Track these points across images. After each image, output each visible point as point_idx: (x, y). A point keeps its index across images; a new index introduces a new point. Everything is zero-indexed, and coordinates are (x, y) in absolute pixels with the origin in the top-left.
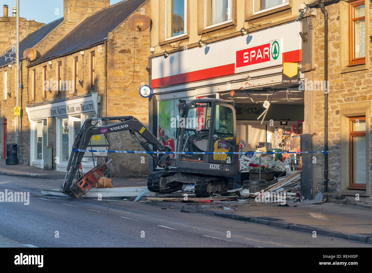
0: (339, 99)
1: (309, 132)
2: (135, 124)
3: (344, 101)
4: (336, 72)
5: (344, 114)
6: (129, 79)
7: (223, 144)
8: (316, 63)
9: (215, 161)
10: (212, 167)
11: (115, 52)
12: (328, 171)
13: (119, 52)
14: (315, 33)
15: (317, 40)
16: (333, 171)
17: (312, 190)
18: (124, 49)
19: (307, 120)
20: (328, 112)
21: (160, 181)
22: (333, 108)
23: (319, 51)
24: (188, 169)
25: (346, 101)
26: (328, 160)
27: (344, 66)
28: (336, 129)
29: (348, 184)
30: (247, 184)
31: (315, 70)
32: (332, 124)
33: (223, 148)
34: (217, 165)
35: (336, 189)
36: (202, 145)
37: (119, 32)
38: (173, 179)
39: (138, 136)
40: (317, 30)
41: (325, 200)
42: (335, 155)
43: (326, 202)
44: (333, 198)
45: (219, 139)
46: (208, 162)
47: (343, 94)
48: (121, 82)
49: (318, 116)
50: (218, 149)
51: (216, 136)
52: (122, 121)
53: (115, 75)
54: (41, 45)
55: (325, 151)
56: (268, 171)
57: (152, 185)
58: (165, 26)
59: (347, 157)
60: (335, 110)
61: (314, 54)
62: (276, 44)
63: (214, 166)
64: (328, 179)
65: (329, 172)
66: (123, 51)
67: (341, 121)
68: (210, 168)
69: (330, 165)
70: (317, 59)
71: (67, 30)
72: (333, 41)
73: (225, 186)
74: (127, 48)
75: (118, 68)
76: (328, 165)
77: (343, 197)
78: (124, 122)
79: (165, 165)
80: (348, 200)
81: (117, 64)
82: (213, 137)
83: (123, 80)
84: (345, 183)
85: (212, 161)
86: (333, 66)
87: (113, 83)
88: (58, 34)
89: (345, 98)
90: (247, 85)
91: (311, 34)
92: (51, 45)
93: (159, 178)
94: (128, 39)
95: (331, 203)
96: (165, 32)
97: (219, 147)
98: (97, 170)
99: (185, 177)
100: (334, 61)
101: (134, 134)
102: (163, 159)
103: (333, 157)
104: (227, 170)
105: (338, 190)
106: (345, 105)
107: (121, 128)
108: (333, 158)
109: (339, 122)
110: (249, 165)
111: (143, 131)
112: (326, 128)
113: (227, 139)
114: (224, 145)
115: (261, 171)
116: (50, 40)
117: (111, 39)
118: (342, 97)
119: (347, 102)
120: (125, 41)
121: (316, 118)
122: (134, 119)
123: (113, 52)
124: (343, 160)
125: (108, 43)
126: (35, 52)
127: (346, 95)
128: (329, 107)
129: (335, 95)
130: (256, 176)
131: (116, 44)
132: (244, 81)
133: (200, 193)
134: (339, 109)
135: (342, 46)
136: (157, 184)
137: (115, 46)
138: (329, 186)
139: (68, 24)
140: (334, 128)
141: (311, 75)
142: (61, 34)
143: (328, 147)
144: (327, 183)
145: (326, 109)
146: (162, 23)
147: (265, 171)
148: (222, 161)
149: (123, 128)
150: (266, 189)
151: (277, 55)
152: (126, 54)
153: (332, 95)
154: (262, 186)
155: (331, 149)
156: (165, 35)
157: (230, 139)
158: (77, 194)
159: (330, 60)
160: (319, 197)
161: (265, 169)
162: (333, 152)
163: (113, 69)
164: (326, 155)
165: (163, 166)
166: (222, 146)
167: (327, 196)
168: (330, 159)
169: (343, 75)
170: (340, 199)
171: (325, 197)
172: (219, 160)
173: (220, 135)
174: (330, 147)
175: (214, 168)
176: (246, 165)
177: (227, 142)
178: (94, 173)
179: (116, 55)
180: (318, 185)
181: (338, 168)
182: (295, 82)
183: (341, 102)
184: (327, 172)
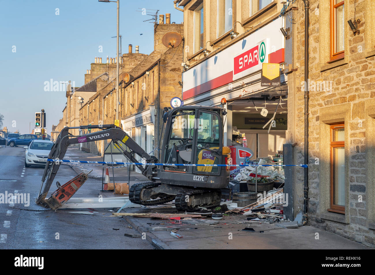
0: (319, 102)
1: (291, 142)
2: (117, 133)
3: (324, 105)
4: (316, 71)
5: (323, 120)
6: (179, 94)
7: (208, 154)
8: (298, 62)
9: (200, 172)
10: (196, 179)
11: (167, 70)
12: (308, 188)
13: (170, 71)
14: (298, 28)
15: (299, 36)
16: (313, 188)
17: (294, 209)
18: (174, 68)
19: (290, 128)
20: (309, 118)
21: (142, 192)
22: (314, 113)
23: (301, 48)
24: (171, 181)
25: (325, 104)
26: (309, 176)
27: (323, 63)
28: (316, 138)
29: (329, 205)
30: (235, 197)
31: (297, 70)
32: (312, 132)
33: (207, 158)
34: (201, 177)
35: (316, 211)
36: (186, 155)
37: (170, 53)
38: (159, 191)
39: (121, 144)
40: (299, 24)
41: (304, 222)
42: (315, 169)
43: (306, 224)
44: (313, 220)
45: (203, 149)
46: (191, 173)
47: (323, 97)
48: (172, 96)
49: (300, 123)
50: (202, 159)
51: (200, 145)
52: (104, 129)
53: (167, 90)
54: (135, 71)
55: (305, 164)
56: (266, 182)
57: (133, 196)
58: (193, 43)
59: (327, 172)
60: (315, 116)
61: (296, 52)
62: (263, 44)
63: (197, 178)
64: (309, 197)
65: (310, 190)
66: (174, 70)
67: (320, 129)
68: (194, 180)
69: (310, 181)
70: (299, 58)
71: (155, 58)
72: (314, 35)
73: (218, 197)
74: (177, 67)
75: (169, 84)
76: (309, 181)
77: (323, 220)
78: (105, 130)
79: (150, 175)
80: (327, 225)
81: (168, 81)
82: (197, 147)
83: (174, 94)
84: (325, 204)
85: (195, 172)
86: (314, 63)
87: (164, 98)
88: (149, 62)
89: (325, 101)
90: (245, 93)
91: (293, 29)
92: (142, 71)
93: (141, 190)
94: (178, 59)
95: (310, 227)
96: (193, 48)
97: (203, 158)
98: (75, 181)
99: (171, 189)
100: (315, 58)
101: (117, 143)
102: (148, 169)
103: (313, 172)
104: (212, 182)
105: (318, 211)
106: (324, 110)
107: (101, 137)
108: (313, 174)
109: (318, 131)
110: (250, 175)
111: (126, 140)
112: (306, 137)
113: (212, 149)
114: (210, 156)
115: (257, 183)
116: (142, 67)
117: (163, 60)
118: (322, 100)
119: (327, 106)
120: (175, 61)
121: (297, 125)
122: (117, 128)
123: (165, 70)
124: (322, 176)
125: (161, 62)
126: (129, 76)
127: (326, 97)
128: (310, 112)
129: (315, 98)
130: (252, 187)
131: (167, 63)
132: (242, 88)
133: (180, 207)
134: (319, 115)
135: (321, 38)
136: (138, 196)
137: (167, 65)
138: (310, 206)
139: (156, 54)
140: (314, 138)
141: (293, 76)
142: (151, 61)
143: (309, 160)
144: (307, 202)
145: (306, 115)
146: (190, 40)
147: (263, 182)
148: (207, 172)
149: (103, 136)
150: (253, 203)
151: (263, 57)
152: (177, 72)
153: (313, 98)
154: (252, 200)
155: (311, 163)
156: (193, 51)
157: (215, 149)
158: (53, 205)
159: (311, 57)
160: (299, 218)
161: (263, 180)
162: (313, 165)
163: (165, 85)
164: (306, 169)
165: (148, 176)
166: (207, 156)
167: (306, 217)
168: (310, 174)
169: (323, 73)
170: (320, 223)
171: (305, 219)
172: (204, 171)
173: (205, 144)
174: (311, 160)
175: (198, 180)
176: (247, 174)
177: (212, 152)
178: (72, 184)
179: (168, 73)
180: (300, 203)
181: (318, 185)
182: (276, 85)
183: (321, 107)
184: (308, 190)
